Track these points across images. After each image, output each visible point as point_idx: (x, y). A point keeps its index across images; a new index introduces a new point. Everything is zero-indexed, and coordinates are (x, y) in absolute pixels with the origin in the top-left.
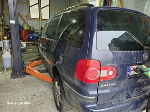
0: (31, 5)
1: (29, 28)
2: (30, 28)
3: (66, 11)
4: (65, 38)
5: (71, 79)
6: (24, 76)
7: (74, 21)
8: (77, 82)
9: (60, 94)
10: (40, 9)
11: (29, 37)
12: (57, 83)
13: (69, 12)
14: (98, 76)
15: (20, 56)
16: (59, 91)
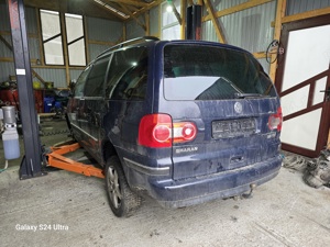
0: (44, 39)
1: (42, 86)
2: (46, 84)
3: (117, 48)
4: (120, 94)
5: (133, 150)
6: (46, 174)
7: (135, 64)
8: (141, 152)
9: (117, 185)
10: (65, 45)
11: (45, 104)
12: (110, 170)
13: (124, 49)
14: (170, 136)
15: (36, 135)
16: (116, 181)
